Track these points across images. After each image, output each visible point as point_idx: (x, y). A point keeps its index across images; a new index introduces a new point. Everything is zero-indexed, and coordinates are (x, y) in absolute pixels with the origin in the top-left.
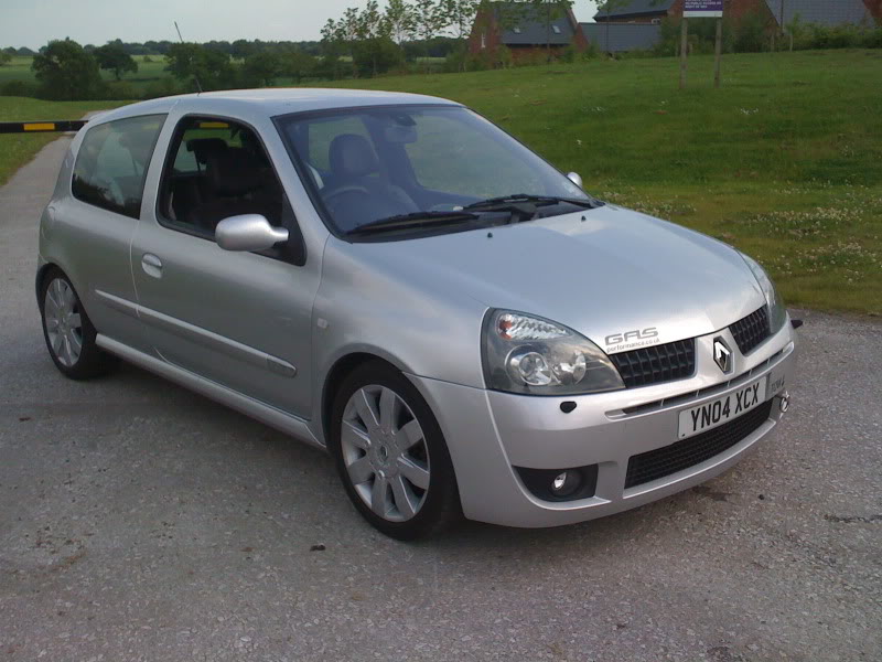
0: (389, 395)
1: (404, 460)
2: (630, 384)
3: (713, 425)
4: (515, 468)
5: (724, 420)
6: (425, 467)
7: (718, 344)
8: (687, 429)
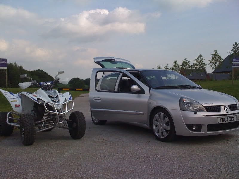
0: (162, 114)
1: (165, 125)
2: (207, 111)
3: (224, 122)
4: (186, 124)
5: (227, 122)
6: (169, 126)
7: (225, 108)
8: (219, 121)
